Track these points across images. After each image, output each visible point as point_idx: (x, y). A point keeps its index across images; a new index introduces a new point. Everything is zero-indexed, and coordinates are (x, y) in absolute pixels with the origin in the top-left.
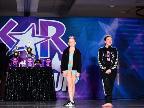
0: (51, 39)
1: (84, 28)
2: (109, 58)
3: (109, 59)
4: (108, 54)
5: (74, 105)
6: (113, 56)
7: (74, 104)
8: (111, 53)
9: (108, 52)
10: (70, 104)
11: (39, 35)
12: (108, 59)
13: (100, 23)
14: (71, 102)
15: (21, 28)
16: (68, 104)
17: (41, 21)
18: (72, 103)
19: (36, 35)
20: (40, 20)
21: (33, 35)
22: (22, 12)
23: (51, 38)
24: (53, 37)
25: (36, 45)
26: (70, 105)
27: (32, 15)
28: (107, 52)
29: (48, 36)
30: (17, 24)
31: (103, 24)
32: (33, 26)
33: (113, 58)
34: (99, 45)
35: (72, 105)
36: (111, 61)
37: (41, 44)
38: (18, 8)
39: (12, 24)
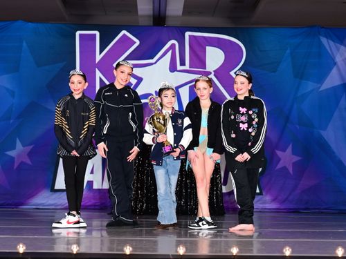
0: (212, 76)
1: (288, 51)
2: (244, 123)
3: (243, 126)
4: (243, 114)
5: (213, 227)
6: (253, 120)
7: (213, 224)
8: (251, 112)
9: (243, 110)
10: (203, 224)
11: (187, 67)
12: (241, 125)
13: (324, 40)
14: (204, 219)
15: (147, 53)
16: (198, 224)
17: (190, 36)
18: (208, 223)
19: (179, 68)
20: (187, 34)
21: (173, 68)
22: (149, 16)
23: (213, 73)
24: (217, 73)
25: (180, 90)
26: (203, 227)
27: (169, 23)
28: (241, 109)
29: (205, 69)
30: (138, 42)
31: (331, 42)
32: (173, 46)
33: (254, 123)
34: (321, 89)
35: (207, 226)
36: (250, 130)
37: (190, 87)
38: (139, 7)
39: (126, 42)
